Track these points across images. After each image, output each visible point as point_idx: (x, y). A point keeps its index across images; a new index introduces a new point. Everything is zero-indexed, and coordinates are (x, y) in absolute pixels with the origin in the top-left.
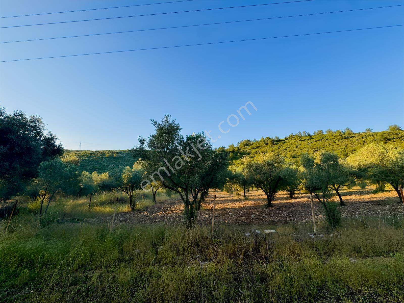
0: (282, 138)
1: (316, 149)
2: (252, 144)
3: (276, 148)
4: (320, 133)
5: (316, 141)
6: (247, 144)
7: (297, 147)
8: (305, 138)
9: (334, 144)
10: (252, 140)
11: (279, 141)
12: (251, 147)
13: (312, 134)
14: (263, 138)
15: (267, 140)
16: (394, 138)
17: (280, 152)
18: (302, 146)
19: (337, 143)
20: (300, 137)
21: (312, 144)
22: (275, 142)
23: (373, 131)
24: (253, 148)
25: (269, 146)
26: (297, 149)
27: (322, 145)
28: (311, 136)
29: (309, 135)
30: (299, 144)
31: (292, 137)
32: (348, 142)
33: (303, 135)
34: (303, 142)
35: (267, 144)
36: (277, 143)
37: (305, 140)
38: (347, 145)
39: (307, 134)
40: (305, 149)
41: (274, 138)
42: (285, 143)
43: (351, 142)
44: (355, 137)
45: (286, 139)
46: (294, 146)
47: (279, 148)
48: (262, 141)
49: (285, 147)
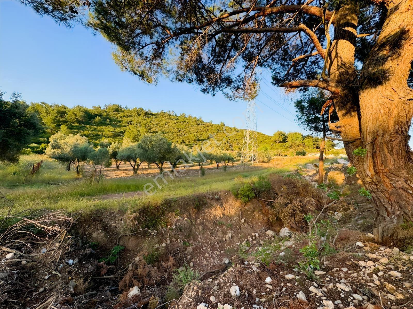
0: (154, 112)
1: (180, 129)
2: (124, 111)
3: (149, 121)
4: (183, 116)
5: (180, 122)
6: (118, 109)
7: (166, 124)
8: (173, 117)
9: (191, 127)
10: (123, 106)
11: (152, 114)
12: (122, 114)
13: (178, 115)
14: (136, 108)
15: (140, 112)
16: (221, 131)
17: (152, 126)
18: (170, 124)
19: (193, 127)
20: (170, 115)
21: (177, 124)
22: (148, 114)
23: (213, 123)
24: (125, 116)
25: (141, 117)
27: (184, 127)
28: (177, 117)
29: (176, 116)
30: (168, 122)
31: (163, 114)
32: (199, 127)
33: (171, 114)
34: (171, 121)
35: (139, 115)
36: (149, 116)
37: (173, 119)
38: (198, 130)
39: (174, 114)
40: (172, 127)
41: (147, 111)
42: (156, 118)
44: (203, 125)
45: (158, 114)
46: (164, 123)
47: (151, 122)
48: (135, 110)
49: (156, 122)
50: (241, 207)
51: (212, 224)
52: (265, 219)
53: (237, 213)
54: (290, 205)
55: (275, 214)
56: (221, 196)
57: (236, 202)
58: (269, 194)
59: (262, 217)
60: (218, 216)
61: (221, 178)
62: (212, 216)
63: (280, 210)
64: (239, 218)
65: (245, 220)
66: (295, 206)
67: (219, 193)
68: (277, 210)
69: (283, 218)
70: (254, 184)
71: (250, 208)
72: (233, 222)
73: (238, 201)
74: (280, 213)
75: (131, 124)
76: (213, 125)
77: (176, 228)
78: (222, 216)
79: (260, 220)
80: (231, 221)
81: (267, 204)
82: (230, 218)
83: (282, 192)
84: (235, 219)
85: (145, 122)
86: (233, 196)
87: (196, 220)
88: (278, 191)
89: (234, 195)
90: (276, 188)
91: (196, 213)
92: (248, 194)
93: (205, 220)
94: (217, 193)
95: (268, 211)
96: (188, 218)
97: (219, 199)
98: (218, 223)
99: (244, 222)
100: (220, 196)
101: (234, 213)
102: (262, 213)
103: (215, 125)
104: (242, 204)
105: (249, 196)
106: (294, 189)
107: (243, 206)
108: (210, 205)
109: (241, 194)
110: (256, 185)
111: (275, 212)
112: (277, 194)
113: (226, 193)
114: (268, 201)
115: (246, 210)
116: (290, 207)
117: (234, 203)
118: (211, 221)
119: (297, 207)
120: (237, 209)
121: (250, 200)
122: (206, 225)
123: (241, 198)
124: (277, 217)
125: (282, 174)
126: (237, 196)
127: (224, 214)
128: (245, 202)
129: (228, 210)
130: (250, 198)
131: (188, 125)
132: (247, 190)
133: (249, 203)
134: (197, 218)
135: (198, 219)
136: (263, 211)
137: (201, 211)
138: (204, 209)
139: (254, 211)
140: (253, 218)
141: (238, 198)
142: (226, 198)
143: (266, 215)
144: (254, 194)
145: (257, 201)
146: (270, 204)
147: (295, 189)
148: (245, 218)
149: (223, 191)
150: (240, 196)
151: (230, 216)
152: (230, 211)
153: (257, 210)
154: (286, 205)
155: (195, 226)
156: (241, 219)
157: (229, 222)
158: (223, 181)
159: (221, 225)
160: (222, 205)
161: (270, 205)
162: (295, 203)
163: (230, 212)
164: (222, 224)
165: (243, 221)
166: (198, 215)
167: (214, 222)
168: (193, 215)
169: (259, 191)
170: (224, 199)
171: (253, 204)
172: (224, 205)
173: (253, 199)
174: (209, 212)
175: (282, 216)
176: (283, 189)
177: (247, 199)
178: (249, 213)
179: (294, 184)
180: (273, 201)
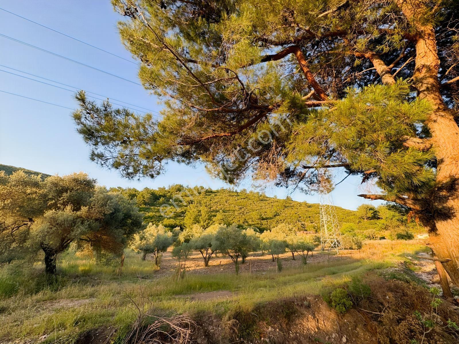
1: (241, 207)
3: (209, 199)
5: (241, 199)
6: (180, 189)
7: (226, 202)
9: (253, 204)
11: (212, 192)
16: (288, 206)
17: (212, 204)
18: (230, 202)
19: (256, 204)
20: (230, 192)
21: (238, 201)
25: (201, 196)
26: (226, 204)
30: (228, 199)
32: (262, 204)
34: (231, 198)
36: (209, 193)
37: (233, 196)
38: (262, 207)
42: (216, 196)
43: (264, 205)
45: (217, 192)
46: (224, 200)
47: (211, 200)
49: (216, 200)
50: (338, 319)
51: (308, 340)
52: (374, 339)
53: (335, 327)
54: (403, 323)
55: (386, 333)
56: (311, 303)
57: (331, 311)
58: (371, 302)
59: (369, 336)
60: (312, 330)
61: (303, 276)
62: (305, 329)
63: (391, 328)
64: (339, 335)
65: (347, 339)
66: (411, 325)
67: (308, 298)
68: (387, 327)
69: (399, 342)
70: (348, 287)
71: (350, 322)
72: (333, 340)
73: (332, 311)
74: (392, 333)
75: (192, 203)
76: (278, 200)
77: (270, 341)
78: (316, 330)
79: (367, 341)
80: (329, 338)
81: (372, 317)
82: (327, 335)
83: (388, 302)
84: (334, 336)
85: (205, 201)
86: (325, 303)
87: (289, 333)
88: (383, 301)
89: (326, 301)
90: (379, 296)
91: (287, 324)
92: (344, 302)
93: (298, 334)
94: (305, 299)
95: (376, 329)
96: (280, 330)
97: (309, 307)
98: (313, 339)
99: (347, 342)
100: (309, 302)
101: (331, 327)
102: (368, 331)
103: (280, 200)
104: (338, 316)
105: (345, 305)
106: (404, 297)
107: (340, 318)
108: (300, 314)
109: (335, 302)
110: (352, 289)
111: (385, 331)
112: (382, 304)
113: (315, 299)
114: (371, 313)
115: (345, 323)
116: (405, 325)
117: (328, 313)
118: (306, 336)
119: (414, 326)
120: (334, 322)
121: (348, 310)
122: (301, 342)
123: (336, 306)
124: (390, 339)
125: (384, 271)
126: (330, 302)
127: (318, 328)
128: (341, 313)
129: (323, 323)
130: (348, 308)
131: (250, 202)
132: (342, 296)
133: (348, 315)
134: (289, 330)
135: (290, 332)
136: (369, 328)
137: (293, 322)
138: (294, 319)
139: (356, 327)
140: (357, 337)
141: (332, 306)
142: (317, 306)
143: (374, 333)
144: (352, 303)
145: (358, 313)
146: (376, 318)
147: (406, 298)
148: (347, 335)
149: (312, 296)
150: (333, 304)
151: (327, 332)
152: (326, 324)
153: (360, 326)
154: (399, 321)
155: (288, 341)
156: (342, 337)
157: (327, 339)
158: (307, 280)
159: (317, 342)
160: (314, 314)
161: (376, 320)
162: (411, 320)
163: (325, 326)
164: (319, 342)
165: (344, 340)
166: (290, 327)
167: (309, 337)
168: (284, 326)
169: (357, 298)
170: (314, 306)
171: (352, 316)
172: (316, 315)
173: (351, 309)
174: (301, 324)
175: (396, 337)
176: (389, 297)
177: (344, 309)
178: (350, 328)
179: (403, 291)
180: (379, 313)
